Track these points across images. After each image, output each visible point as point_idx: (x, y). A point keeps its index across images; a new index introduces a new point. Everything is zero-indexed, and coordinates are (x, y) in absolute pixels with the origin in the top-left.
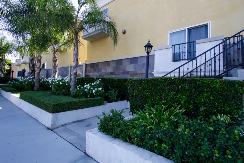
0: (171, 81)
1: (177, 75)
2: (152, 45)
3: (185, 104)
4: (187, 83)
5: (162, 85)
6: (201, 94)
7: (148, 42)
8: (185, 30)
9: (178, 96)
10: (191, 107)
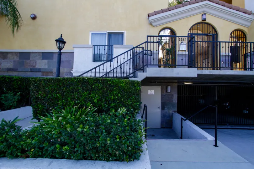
0: (85, 81)
1: (93, 75)
2: (65, 40)
3: (98, 102)
4: (100, 82)
5: (75, 85)
6: (111, 93)
7: (60, 37)
8: (106, 33)
9: (91, 95)
10: (103, 104)
